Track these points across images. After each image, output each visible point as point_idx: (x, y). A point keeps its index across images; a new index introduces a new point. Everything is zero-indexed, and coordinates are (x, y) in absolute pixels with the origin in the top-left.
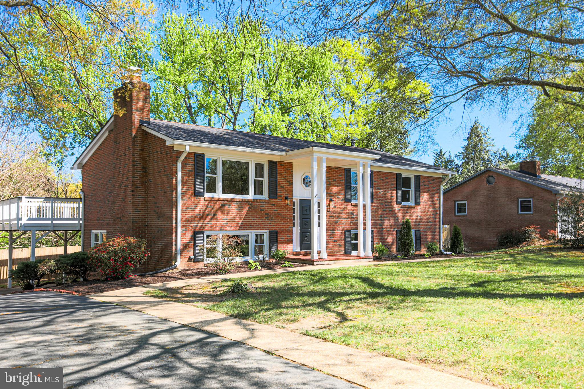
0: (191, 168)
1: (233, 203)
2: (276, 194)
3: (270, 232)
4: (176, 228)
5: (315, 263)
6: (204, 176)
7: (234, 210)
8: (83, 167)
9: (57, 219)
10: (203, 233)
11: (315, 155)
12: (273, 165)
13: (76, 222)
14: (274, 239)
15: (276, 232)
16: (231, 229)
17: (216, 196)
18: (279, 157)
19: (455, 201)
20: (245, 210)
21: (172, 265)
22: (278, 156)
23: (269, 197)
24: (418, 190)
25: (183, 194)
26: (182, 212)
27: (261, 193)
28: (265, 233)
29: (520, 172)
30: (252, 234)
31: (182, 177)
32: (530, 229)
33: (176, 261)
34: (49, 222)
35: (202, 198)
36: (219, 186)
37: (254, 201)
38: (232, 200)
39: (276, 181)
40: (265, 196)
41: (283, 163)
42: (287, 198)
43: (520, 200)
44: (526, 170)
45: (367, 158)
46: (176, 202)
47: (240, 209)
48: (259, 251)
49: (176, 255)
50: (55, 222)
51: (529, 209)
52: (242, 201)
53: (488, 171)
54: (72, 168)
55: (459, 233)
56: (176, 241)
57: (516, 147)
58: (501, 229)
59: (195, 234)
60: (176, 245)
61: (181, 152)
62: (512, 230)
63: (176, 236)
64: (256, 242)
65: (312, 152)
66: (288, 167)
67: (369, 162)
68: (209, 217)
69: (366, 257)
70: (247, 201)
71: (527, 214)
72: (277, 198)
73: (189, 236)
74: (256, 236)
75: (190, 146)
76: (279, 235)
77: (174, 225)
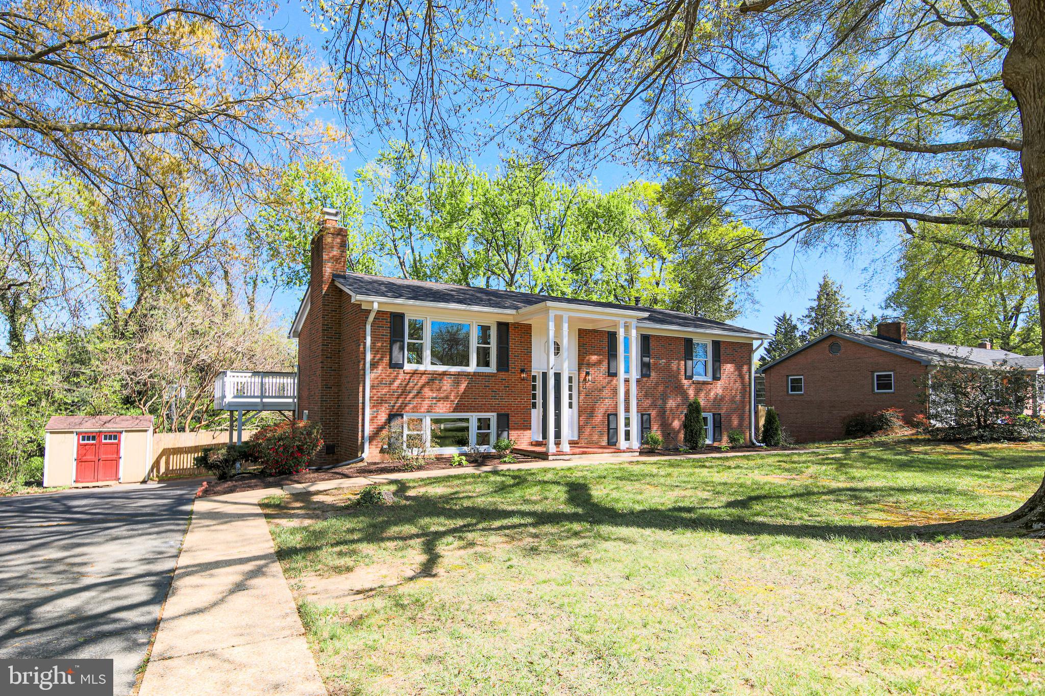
0: (386, 332)
1: (445, 377)
2: (508, 366)
3: (498, 416)
4: (363, 409)
5: (550, 458)
6: (403, 341)
7: (447, 384)
8: (299, 336)
9: (269, 397)
10: (402, 416)
11: (552, 314)
12: (503, 327)
13: (291, 400)
14: (505, 423)
15: (508, 415)
16: (443, 410)
17: (421, 368)
18: (511, 317)
19: (788, 376)
20: (463, 386)
21: (357, 457)
22: (508, 315)
23: (498, 370)
24: (717, 359)
25: (374, 365)
26: (372, 387)
27: (487, 364)
28: (492, 416)
29: (877, 337)
30: (473, 418)
31: (373, 343)
32: (889, 413)
33: (363, 452)
34: (258, 400)
35: (401, 371)
36: (427, 354)
37: (475, 374)
38: (444, 374)
39: (508, 348)
40: (493, 368)
41: (517, 325)
42: (522, 371)
43: (876, 374)
44: (886, 335)
45: (631, 317)
46: (364, 375)
47: (457, 383)
48: (483, 439)
49: (363, 444)
50: (265, 400)
51: (889, 386)
52: (459, 374)
53: (831, 336)
54: (289, 337)
55: (774, 418)
56: (363, 425)
57: (881, 307)
58: (851, 413)
59: (391, 417)
60: (363, 431)
61: (369, 312)
62: (864, 414)
63: (363, 420)
64: (479, 428)
65: (547, 309)
66: (525, 331)
67: (634, 323)
68: (411, 395)
69: (630, 450)
70: (468, 375)
71: (885, 393)
72: (508, 371)
73: (383, 417)
74: (479, 420)
75: (379, 303)
76: (512, 419)
77: (360, 405)
